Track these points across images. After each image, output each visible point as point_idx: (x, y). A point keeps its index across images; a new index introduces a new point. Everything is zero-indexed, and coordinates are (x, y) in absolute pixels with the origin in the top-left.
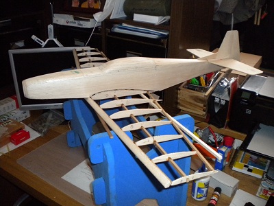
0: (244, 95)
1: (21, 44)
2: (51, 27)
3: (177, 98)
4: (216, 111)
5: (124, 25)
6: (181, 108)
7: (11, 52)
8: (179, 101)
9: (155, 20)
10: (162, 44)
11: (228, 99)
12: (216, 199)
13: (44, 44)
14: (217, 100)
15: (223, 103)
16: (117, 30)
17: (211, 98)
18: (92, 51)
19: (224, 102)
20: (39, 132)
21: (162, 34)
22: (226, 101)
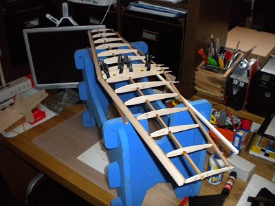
0: (264, 78)
1: (35, 22)
2: (65, 5)
3: (194, 79)
4: (234, 93)
5: (140, 3)
6: (198, 89)
7: (26, 32)
8: (196, 82)
10: (180, 23)
11: (247, 81)
12: (232, 184)
13: (58, 22)
14: (235, 82)
15: (242, 85)
16: (133, 8)
17: (230, 80)
18: (107, 32)
20: (55, 111)
21: (179, 13)
22: (245, 84)
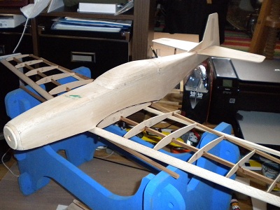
0: (226, 83)
4: (193, 107)
5: (68, 19)
9: (111, 9)
10: (124, 38)
11: (206, 91)
12: (239, 207)
14: (193, 94)
15: (200, 96)
16: (59, 26)
17: (186, 93)
19: (201, 94)
21: (124, 26)
22: (204, 94)
